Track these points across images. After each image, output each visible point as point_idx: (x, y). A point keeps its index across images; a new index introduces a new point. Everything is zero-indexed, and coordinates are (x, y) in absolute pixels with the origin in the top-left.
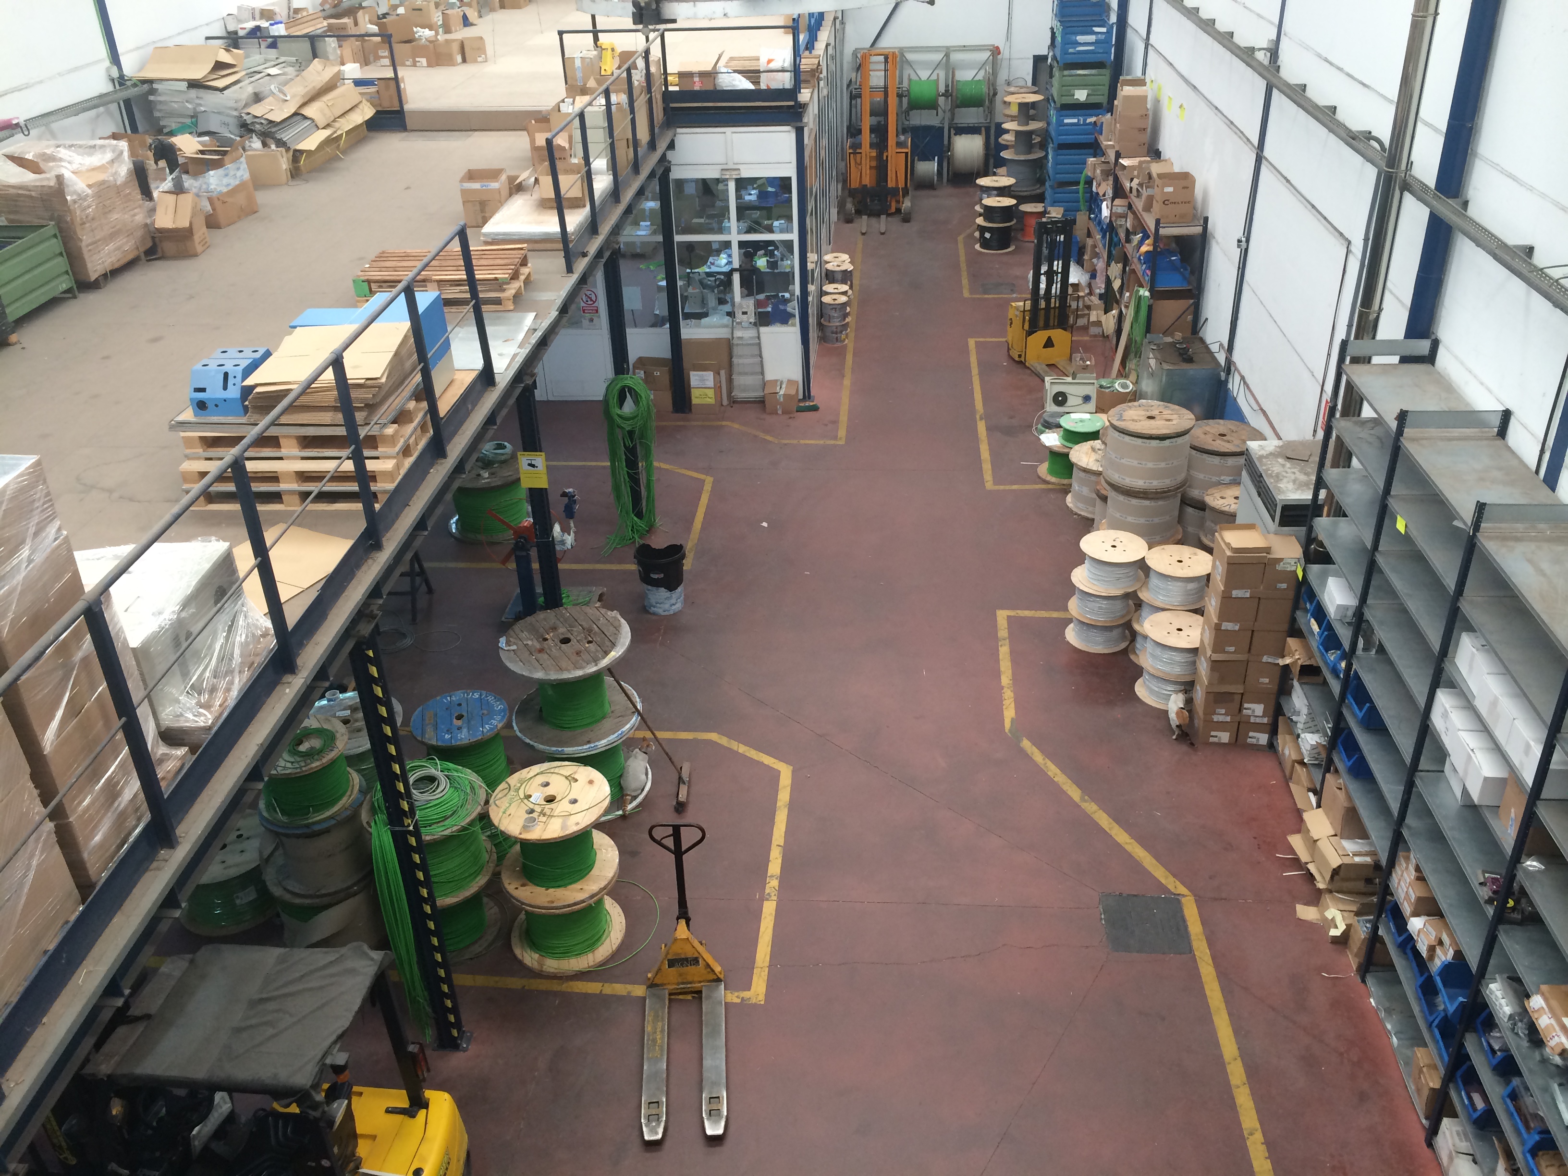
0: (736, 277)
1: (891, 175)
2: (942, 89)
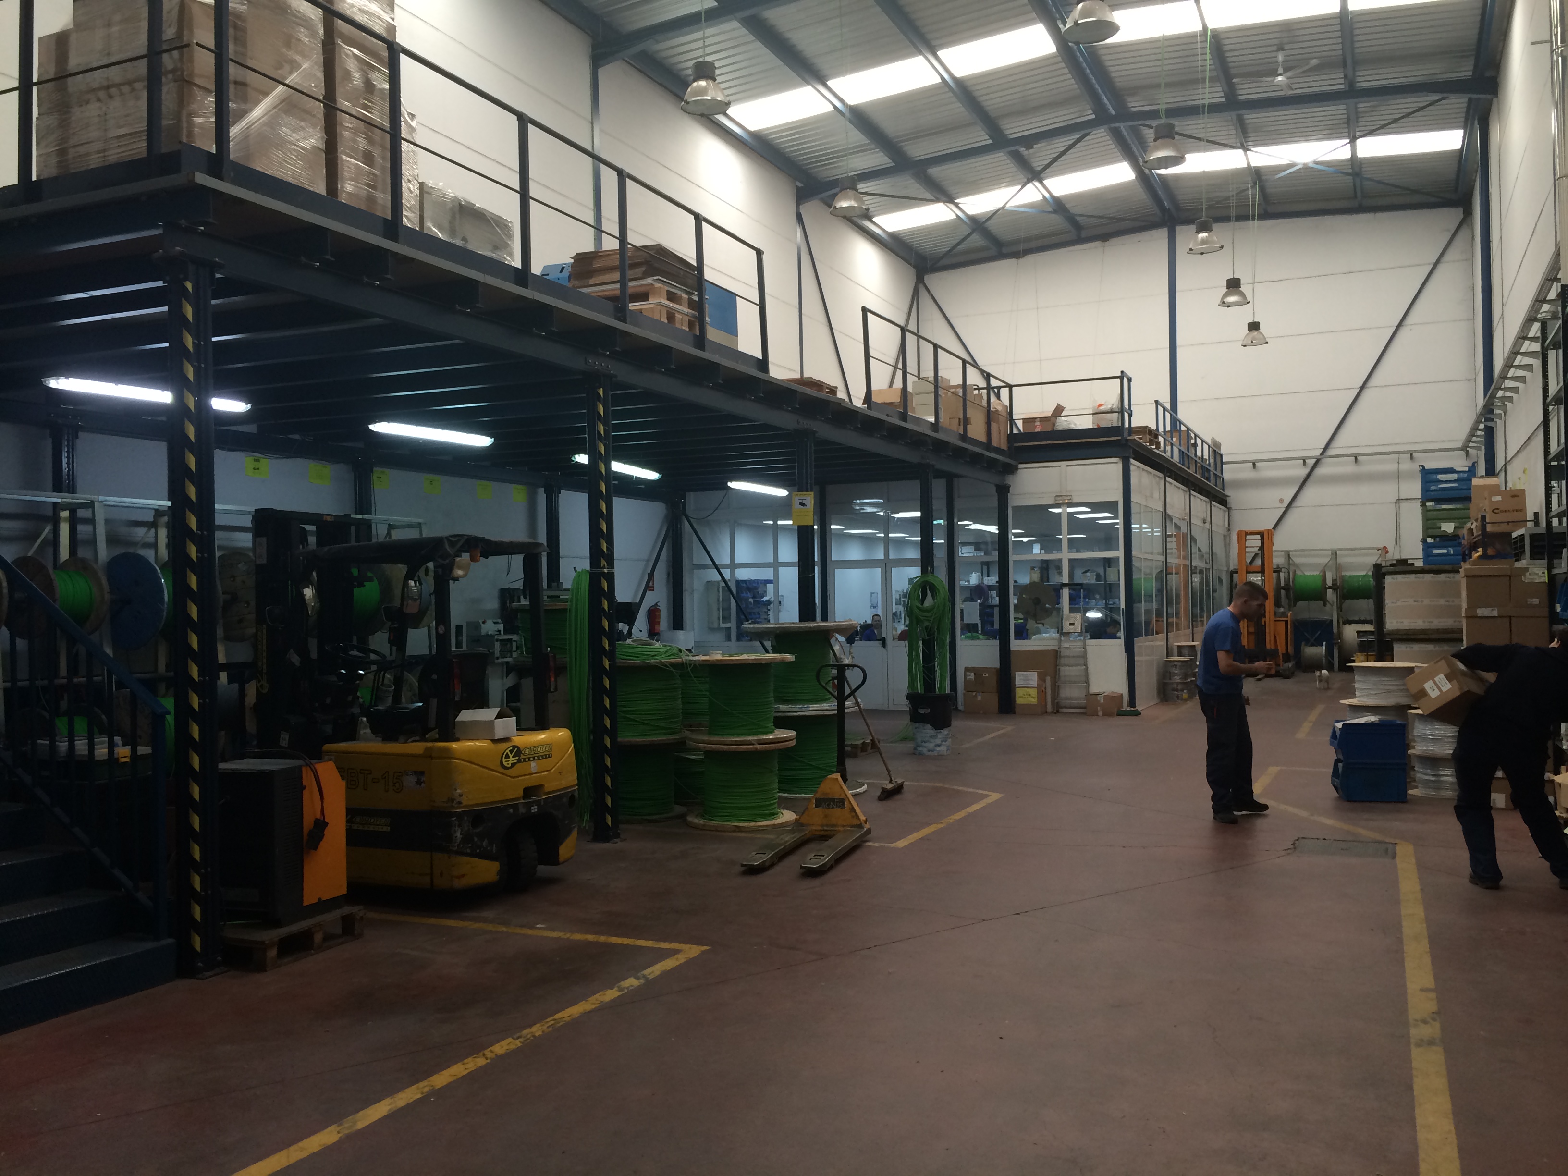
0: (1066, 593)
1: (1269, 638)
2: (1329, 582)
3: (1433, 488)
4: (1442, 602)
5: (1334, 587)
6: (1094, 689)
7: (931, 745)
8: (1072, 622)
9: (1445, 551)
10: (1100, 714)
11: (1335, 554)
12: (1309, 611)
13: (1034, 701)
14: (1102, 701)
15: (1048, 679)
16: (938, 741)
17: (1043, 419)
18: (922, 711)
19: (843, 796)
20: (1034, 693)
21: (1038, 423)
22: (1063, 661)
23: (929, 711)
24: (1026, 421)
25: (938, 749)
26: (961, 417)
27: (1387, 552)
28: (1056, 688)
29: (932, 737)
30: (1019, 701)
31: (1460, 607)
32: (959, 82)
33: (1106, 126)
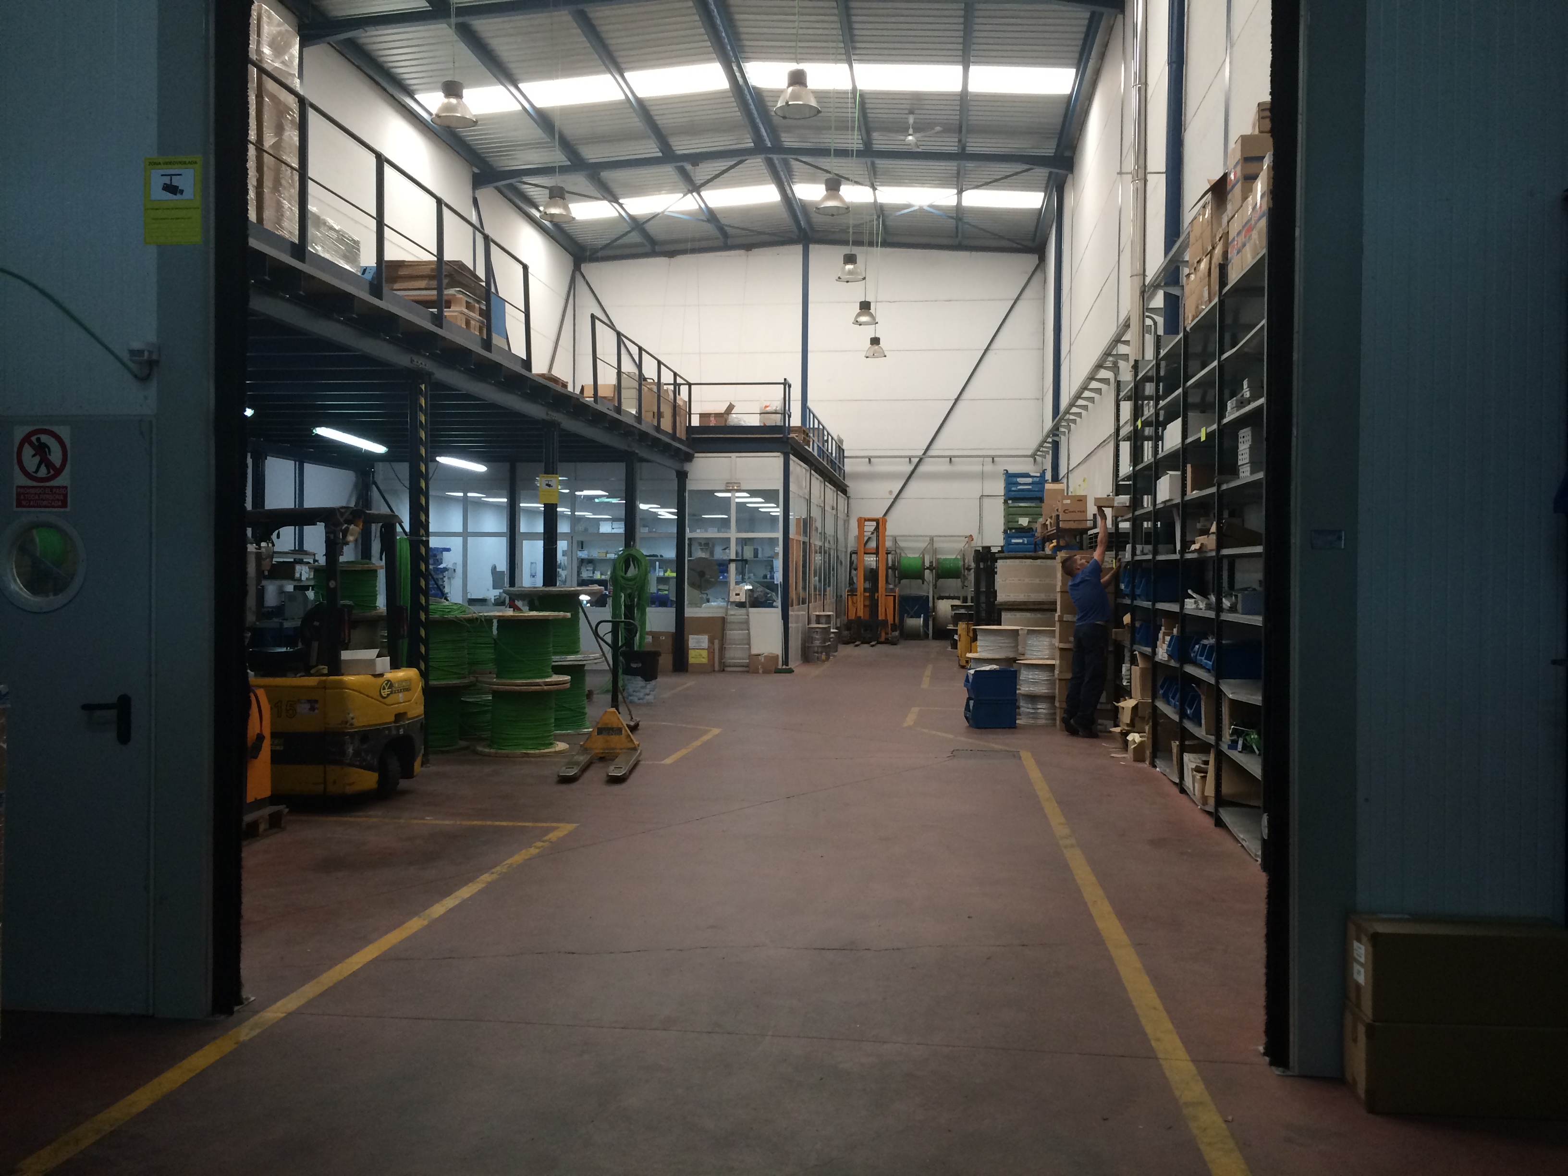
0: (732, 567)
1: (881, 610)
2: (927, 564)
3: (1013, 489)
4: (1037, 581)
5: (931, 568)
6: (754, 651)
7: (641, 695)
8: (737, 592)
9: (1021, 541)
10: (761, 671)
11: (932, 540)
12: (913, 588)
13: (705, 661)
14: (763, 660)
15: (716, 642)
16: (647, 691)
17: (717, 415)
18: (634, 665)
19: (620, 726)
20: (705, 653)
21: (712, 419)
22: (728, 626)
23: (640, 665)
24: (702, 416)
25: (647, 697)
26: (656, 411)
27: (973, 540)
28: (722, 649)
29: (642, 687)
30: (691, 660)
31: (1055, 586)
32: (640, 102)
33: (763, 156)
